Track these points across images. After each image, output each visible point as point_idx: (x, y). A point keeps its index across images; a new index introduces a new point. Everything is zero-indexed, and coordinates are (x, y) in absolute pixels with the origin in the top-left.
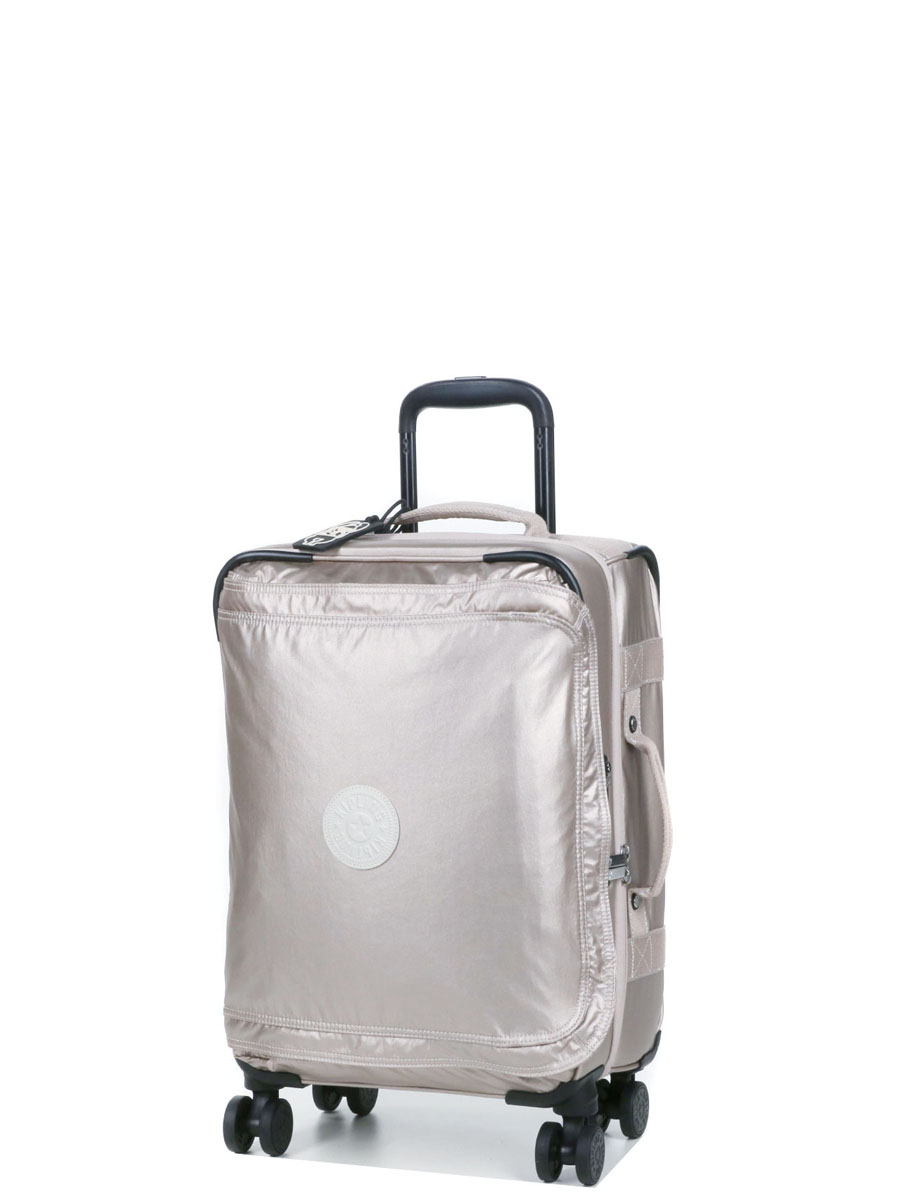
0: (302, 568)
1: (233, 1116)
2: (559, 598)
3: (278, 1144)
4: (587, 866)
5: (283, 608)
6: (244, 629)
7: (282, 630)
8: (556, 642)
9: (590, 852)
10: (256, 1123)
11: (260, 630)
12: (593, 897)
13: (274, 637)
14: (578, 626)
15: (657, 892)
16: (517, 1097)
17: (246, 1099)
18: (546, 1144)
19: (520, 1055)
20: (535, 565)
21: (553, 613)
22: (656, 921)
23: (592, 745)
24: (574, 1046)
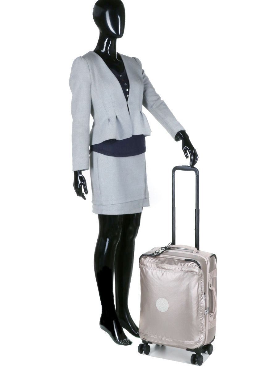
0: (154, 258)
1: (140, 347)
2: (197, 270)
3: (147, 353)
4: (201, 313)
5: (151, 266)
6: (144, 269)
7: (150, 270)
8: (196, 277)
9: (201, 311)
10: (144, 349)
11: (146, 269)
12: (202, 318)
13: (149, 271)
14: (200, 274)
15: (214, 313)
16: (188, 350)
17: (142, 344)
18: (192, 358)
19: (188, 344)
20: (193, 262)
21: (196, 272)
22: (215, 317)
23: (202, 293)
24: (198, 343)
